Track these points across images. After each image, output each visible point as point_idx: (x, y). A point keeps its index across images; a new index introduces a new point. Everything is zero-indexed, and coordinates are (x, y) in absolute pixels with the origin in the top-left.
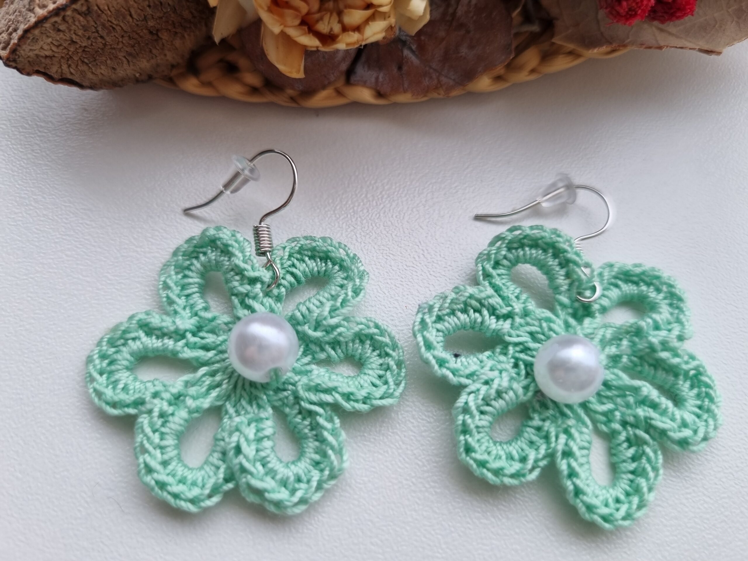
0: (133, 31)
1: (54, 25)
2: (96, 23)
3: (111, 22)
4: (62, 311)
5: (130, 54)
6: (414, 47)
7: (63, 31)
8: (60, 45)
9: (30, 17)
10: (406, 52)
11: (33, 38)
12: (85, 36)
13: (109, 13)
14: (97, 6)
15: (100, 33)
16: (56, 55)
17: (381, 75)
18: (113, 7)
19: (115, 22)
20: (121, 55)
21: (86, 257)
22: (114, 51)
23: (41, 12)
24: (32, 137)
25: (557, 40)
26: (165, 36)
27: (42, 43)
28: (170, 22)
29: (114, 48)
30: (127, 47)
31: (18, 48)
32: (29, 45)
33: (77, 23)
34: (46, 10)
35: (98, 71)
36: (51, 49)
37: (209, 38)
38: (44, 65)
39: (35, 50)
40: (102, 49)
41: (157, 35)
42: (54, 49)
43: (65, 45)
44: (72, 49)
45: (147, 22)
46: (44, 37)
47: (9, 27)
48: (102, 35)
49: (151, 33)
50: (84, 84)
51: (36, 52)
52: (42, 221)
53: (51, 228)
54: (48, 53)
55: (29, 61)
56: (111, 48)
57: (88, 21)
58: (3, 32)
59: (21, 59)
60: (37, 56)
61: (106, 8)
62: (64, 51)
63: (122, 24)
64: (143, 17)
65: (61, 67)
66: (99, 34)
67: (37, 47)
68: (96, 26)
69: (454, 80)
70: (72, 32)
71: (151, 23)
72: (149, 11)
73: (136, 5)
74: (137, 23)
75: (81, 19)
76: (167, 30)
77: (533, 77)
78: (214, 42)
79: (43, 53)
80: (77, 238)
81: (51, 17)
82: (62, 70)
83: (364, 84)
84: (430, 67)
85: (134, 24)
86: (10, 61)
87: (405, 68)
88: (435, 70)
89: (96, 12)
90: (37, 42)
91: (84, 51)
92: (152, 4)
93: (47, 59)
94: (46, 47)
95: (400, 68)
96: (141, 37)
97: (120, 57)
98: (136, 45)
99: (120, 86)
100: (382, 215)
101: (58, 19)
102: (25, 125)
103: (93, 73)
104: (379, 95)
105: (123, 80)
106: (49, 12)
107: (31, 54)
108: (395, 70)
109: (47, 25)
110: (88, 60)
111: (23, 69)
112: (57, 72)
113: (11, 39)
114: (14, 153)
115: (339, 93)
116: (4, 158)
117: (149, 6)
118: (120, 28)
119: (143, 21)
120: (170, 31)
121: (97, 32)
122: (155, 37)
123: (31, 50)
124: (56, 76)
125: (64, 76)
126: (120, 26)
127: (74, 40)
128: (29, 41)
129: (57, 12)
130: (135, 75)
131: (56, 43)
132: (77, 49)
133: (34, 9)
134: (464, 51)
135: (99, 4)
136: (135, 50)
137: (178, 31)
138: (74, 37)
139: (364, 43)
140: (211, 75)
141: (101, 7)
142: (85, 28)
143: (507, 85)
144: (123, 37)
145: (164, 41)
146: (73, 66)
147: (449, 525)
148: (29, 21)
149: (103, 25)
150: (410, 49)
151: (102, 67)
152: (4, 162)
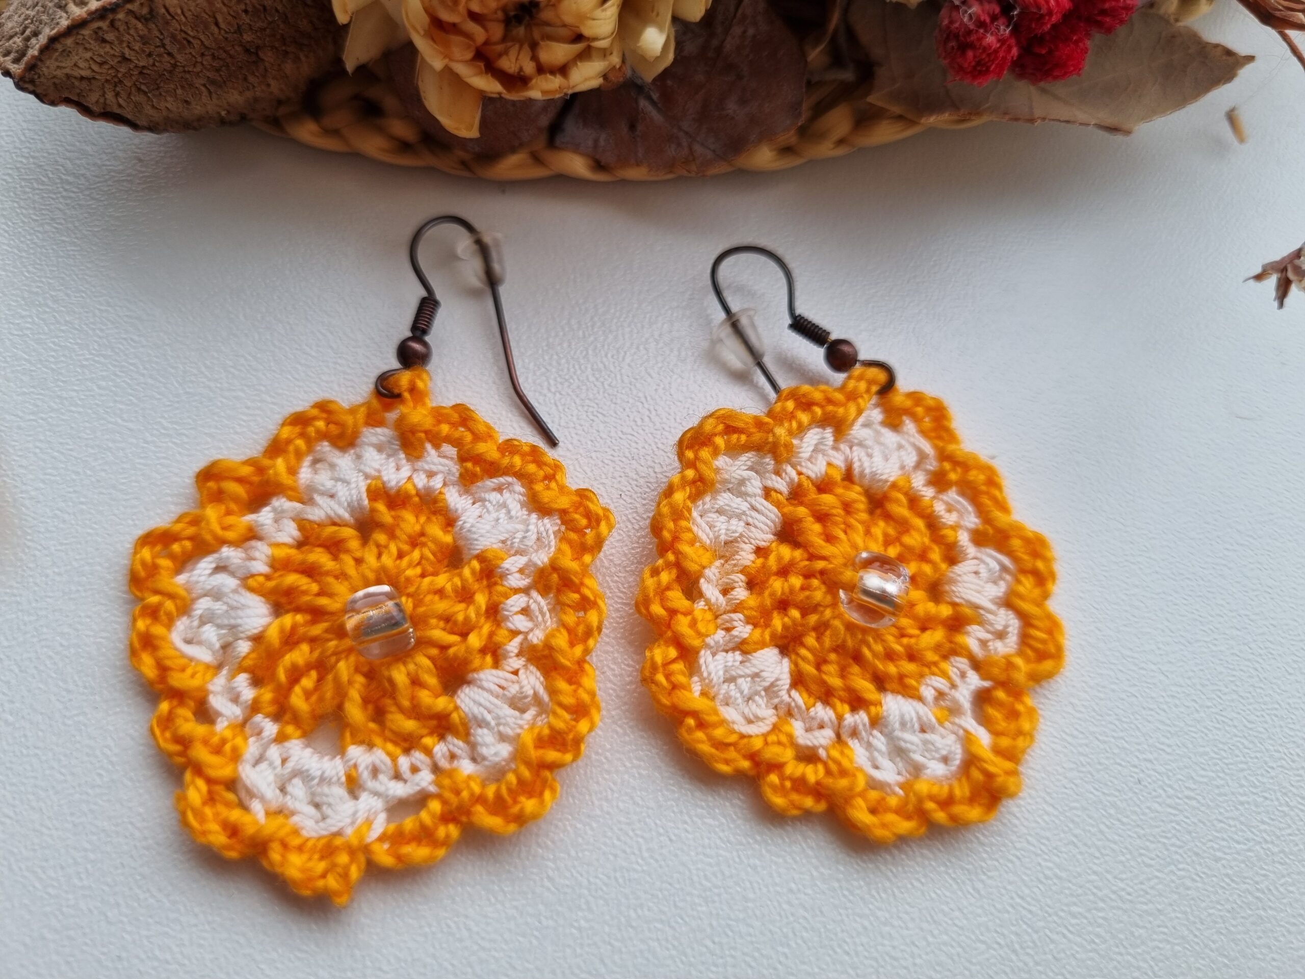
0: (220, 48)
1: (96, 33)
2: (162, 34)
3: (185, 33)
4: (89, 472)
5: (213, 82)
6: (655, 96)
7: (110, 43)
8: (105, 63)
9: (61, 17)
10: (643, 103)
11: (64, 51)
12: (144, 51)
13: (183, 19)
14: (165, 7)
15: (168, 47)
16: (97, 77)
17: (603, 137)
18: (190, 10)
19: (191, 34)
20: (198, 82)
21: (130, 391)
22: (188, 76)
23: (77, 12)
24: (53, 199)
25: (875, 99)
26: (268, 56)
27: (76, 58)
28: (278, 36)
29: (189, 72)
30: (208, 70)
31: (39, 63)
32: (56, 60)
33: (132, 32)
34: (85, 9)
35: (162, 105)
36: (90, 68)
37: (339, 62)
38: (78, 91)
39: (65, 68)
40: (170, 72)
41: (257, 54)
42: (95, 67)
43: (112, 63)
44: (123, 70)
45: (241, 35)
46: (81, 50)
47: (26, 28)
48: (171, 51)
49: (247, 51)
50: (138, 122)
51: (68, 71)
52: (63, 331)
53: (77, 344)
54: (84, 73)
55: (54, 84)
56: (185, 71)
57: (149, 30)
58: (16, 34)
59: (42, 79)
60: (68, 76)
61: (179, 11)
62: (110, 72)
63: (202, 37)
64: (236, 27)
65: (103, 95)
66: (165, 49)
67: (68, 63)
68: (162, 37)
69: (714, 151)
70: (125, 45)
71: (248, 37)
72: (246, 19)
73: (225, 9)
74: (226, 35)
75: (140, 25)
76: (273, 47)
77: (841, 151)
78: (344, 71)
79: (77, 73)
80: (116, 360)
81: (92, 20)
82: (105, 99)
83: (576, 149)
84: (680, 129)
85: (220, 37)
86: (25, 82)
87: (640, 128)
88: (686, 133)
89: (163, 16)
90: (68, 56)
91: (141, 73)
92: (250, 9)
93: (83, 82)
94: (82, 64)
95: (632, 127)
96: (231, 57)
97: (197, 85)
98: (224, 68)
99: (195, 129)
100: (590, 352)
101: (104, 25)
102: (43, 179)
103: (153, 107)
104: (599, 166)
105: (200, 119)
106: (91, 13)
107: (59, 73)
108: (624, 129)
109: (86, 32)
110: (147, 87)
111: (45, 95)
112: (97, 102)
113: (27, 47)
114: (23, 222)
115: (537, 159)
116: (7, 229)
117: (246, 11)
118: (199, 42)
119: (235, 32)
120: (276, 48)
121: (163, 46)
122: (254, 58)
123: (58, 67)
124: (95, 108)
125: (108, 109)
126: (200, 40)
127: (127, 56)
128: (57, 54)
129: (102, 13)
130: (219, 113)
131: (98, 60)
132: (130, 69)
133: (66, 5)
134: (732, 106)
135: (167, 5)
136: (220, 76)
137: (289, 49)
138: (127, 52)
139: (570, 92)
140: (340, 118)
141: (172, 10)
142: (145, 41)
143: (798, 161)
144: (203, 55)
145: (267, 64)
146: (123, 95)
147: (656, 824)
148: (58, 24)
149: (173, 37)
150: (649, 98)
151: (169, 99)
152: (6, 235)
